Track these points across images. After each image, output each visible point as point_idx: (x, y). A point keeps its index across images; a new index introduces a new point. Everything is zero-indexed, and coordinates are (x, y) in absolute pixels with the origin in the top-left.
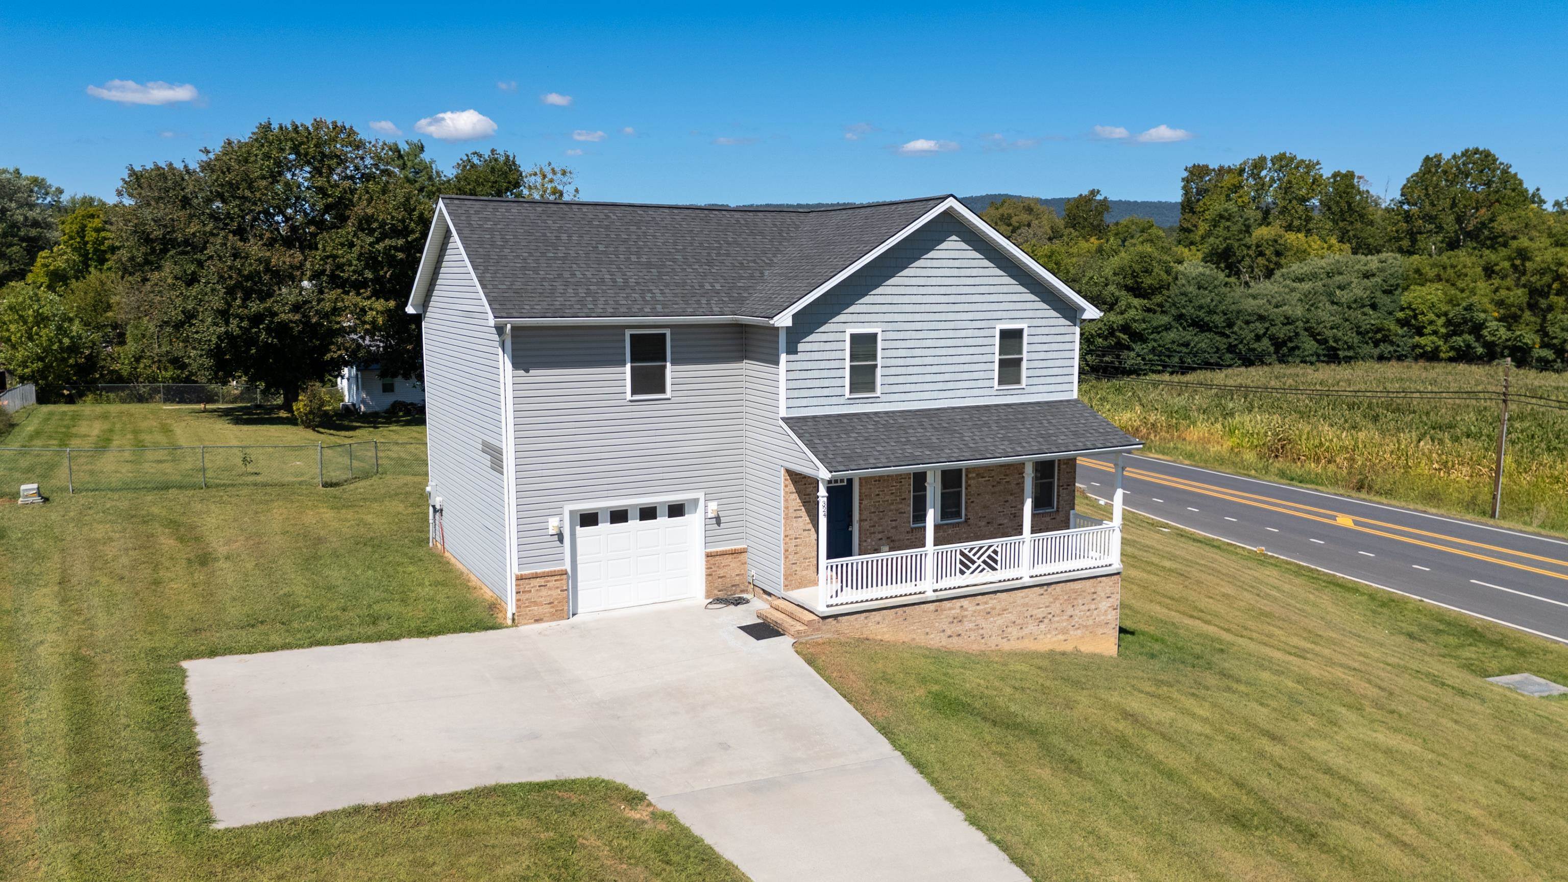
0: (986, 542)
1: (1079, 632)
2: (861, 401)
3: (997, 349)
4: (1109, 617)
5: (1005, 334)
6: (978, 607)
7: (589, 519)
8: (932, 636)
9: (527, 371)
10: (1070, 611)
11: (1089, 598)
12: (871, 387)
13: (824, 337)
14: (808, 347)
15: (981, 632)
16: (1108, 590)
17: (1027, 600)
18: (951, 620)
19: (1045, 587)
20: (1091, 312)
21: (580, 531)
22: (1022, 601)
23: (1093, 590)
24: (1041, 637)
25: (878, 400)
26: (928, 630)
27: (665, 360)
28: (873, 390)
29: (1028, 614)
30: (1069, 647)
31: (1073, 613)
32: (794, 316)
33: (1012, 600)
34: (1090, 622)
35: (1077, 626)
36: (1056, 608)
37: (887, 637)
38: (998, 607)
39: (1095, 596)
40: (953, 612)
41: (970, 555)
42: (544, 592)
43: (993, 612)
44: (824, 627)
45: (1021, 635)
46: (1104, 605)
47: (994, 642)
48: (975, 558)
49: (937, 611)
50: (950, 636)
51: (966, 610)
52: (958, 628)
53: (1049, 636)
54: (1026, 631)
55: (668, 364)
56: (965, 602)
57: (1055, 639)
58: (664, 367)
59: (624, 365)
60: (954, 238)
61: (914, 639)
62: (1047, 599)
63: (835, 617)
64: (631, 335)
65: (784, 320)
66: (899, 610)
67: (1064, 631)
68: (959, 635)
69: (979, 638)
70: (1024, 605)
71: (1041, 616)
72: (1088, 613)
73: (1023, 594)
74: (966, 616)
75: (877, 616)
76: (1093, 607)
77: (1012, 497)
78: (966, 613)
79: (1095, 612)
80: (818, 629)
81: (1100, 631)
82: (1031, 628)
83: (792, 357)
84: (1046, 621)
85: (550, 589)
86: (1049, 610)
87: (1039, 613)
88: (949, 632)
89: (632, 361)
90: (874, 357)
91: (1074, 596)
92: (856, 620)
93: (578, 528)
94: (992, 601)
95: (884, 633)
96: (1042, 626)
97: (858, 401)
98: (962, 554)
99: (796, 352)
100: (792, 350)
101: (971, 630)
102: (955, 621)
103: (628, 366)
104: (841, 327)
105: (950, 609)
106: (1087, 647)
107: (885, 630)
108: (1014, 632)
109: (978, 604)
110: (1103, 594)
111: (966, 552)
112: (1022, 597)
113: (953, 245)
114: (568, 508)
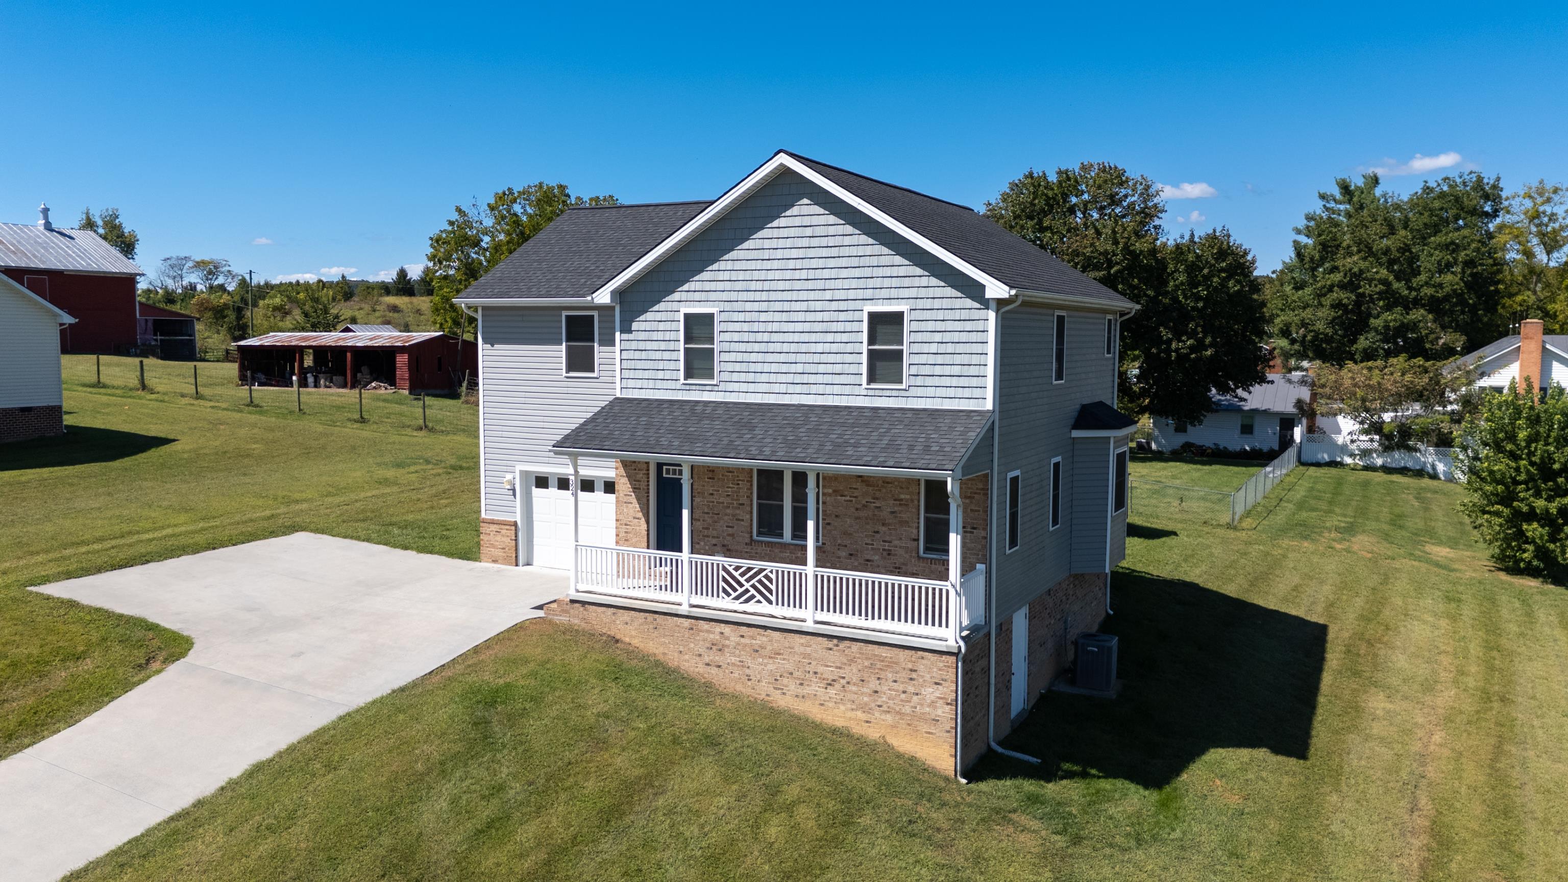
0: (757, 564)
1: (889, 717)
2: (698, 387)
3: (865, 337)
4: (939, 712)
5: (876, 319)
6: (742, 640)
7: (542, 482)
8: (687, 657)
9: (492, 346)
10: (873, 684)
11: (904, 675)
12: (709, 373)
13: (659, 316)
14: (643, 326)
15: (747, 671)
16: (937, 674)
17: (808, 650)
18: (709, 645)
19: (835, 641)
20: (996, 289)
21: (537, 492)
22: (802, 649)
23: (910, 666)
24: (831, 705)
25: (716, 388)
26: (681, 649)
27: (593, 340)
28: (712, 377)
29: (812, 668)
30: (873, 733)
31: (878, 688)
32: (612, 292)
33: (787, 645)
34: (907, 709)
35: (885, 708)
36: (851, 673)
37: (635, 642)
38: (769, 648)
39: (914, 675)
40: (712, 636)
41: (736, 574)
42: (499, 538)
43: (762, 652)
44: (572, 611)
45: (801, 691)
46: (931, 693)
47: (763, 690)
48: (742, 580)
49: (692, 629)
50: (708, 664)
51: (728, 638)
52: (718, 658)
53: (842, 708)
54: (806, 690)
55: (596, 345)
56: (727, 629)
57: (850, 714)
58: (593, 346)
59: (561, 344)
60: (806, 201)
61: (664, 654)
62: (835, 657)
63: (584, 603)
64: (568, 317)
65: (603, 297)
66: (650, 617)
67: (864, 708)
68: (719, 666)
69: (745, 678)
70: (805, 656)
71: (831, 677)
72: (903, 696)
73: (802, 641)
74: (728, 646)
75: (626, 616)
76: (911, 689)
77: (884, 529)
78: (727, 642)
79: (915, 698)
80: (566, 612)
81: (924, 728)
82: (815, 688)
83: (625, 336)
84: (837, 686)
85: (503, 536)
86: (842, 673)
87: (829, 673)
88: (707, 659)
89: (568, 340)
90: (711, 340)
91: (879, 665)
92: (604, 613)
93: (534, 488)
94: (762, 638)
95: (631, 637)
96: (832, 691)
97: (694, 388)
98: (724, 569)
99: (630, 331)
100: (626, 329)
101: (733, 664)
102: (714, 648)
103: (564, 344)
104: (675, 306)
105: (708, 631)
106: (904, 743)
107: (633, 633)
108: (792, 687)
109: (742, 636)
110: (927, 677)
111: (731, 569)
112: (802, 644)
113: (805, 208)
114: (520, 467)
